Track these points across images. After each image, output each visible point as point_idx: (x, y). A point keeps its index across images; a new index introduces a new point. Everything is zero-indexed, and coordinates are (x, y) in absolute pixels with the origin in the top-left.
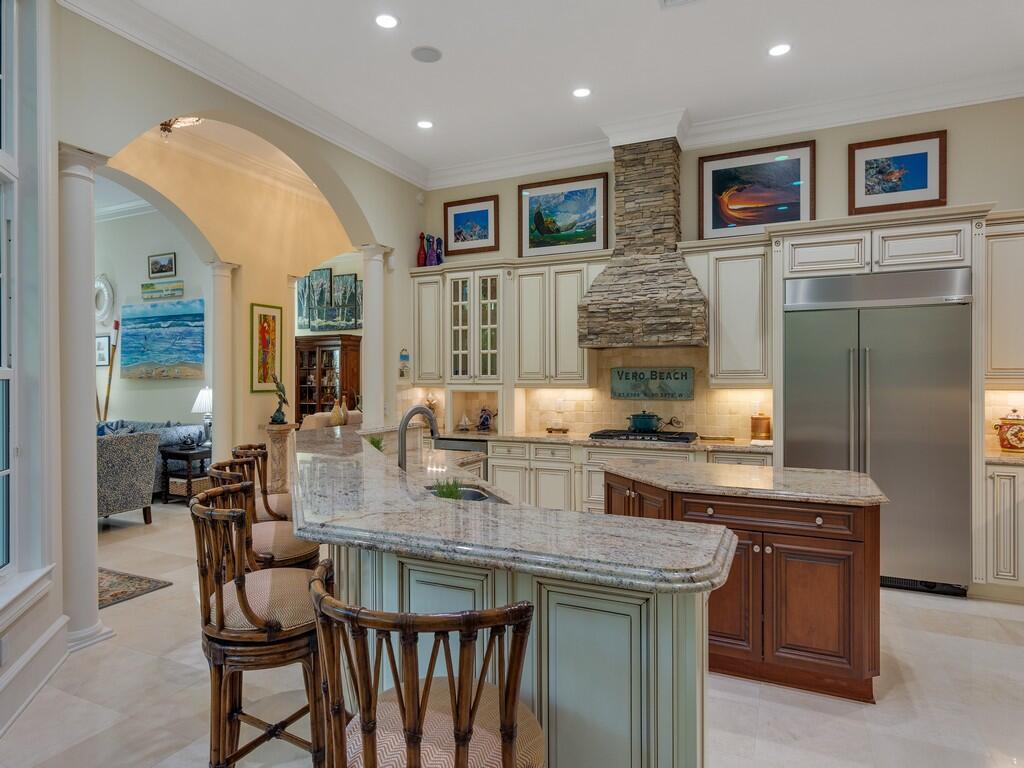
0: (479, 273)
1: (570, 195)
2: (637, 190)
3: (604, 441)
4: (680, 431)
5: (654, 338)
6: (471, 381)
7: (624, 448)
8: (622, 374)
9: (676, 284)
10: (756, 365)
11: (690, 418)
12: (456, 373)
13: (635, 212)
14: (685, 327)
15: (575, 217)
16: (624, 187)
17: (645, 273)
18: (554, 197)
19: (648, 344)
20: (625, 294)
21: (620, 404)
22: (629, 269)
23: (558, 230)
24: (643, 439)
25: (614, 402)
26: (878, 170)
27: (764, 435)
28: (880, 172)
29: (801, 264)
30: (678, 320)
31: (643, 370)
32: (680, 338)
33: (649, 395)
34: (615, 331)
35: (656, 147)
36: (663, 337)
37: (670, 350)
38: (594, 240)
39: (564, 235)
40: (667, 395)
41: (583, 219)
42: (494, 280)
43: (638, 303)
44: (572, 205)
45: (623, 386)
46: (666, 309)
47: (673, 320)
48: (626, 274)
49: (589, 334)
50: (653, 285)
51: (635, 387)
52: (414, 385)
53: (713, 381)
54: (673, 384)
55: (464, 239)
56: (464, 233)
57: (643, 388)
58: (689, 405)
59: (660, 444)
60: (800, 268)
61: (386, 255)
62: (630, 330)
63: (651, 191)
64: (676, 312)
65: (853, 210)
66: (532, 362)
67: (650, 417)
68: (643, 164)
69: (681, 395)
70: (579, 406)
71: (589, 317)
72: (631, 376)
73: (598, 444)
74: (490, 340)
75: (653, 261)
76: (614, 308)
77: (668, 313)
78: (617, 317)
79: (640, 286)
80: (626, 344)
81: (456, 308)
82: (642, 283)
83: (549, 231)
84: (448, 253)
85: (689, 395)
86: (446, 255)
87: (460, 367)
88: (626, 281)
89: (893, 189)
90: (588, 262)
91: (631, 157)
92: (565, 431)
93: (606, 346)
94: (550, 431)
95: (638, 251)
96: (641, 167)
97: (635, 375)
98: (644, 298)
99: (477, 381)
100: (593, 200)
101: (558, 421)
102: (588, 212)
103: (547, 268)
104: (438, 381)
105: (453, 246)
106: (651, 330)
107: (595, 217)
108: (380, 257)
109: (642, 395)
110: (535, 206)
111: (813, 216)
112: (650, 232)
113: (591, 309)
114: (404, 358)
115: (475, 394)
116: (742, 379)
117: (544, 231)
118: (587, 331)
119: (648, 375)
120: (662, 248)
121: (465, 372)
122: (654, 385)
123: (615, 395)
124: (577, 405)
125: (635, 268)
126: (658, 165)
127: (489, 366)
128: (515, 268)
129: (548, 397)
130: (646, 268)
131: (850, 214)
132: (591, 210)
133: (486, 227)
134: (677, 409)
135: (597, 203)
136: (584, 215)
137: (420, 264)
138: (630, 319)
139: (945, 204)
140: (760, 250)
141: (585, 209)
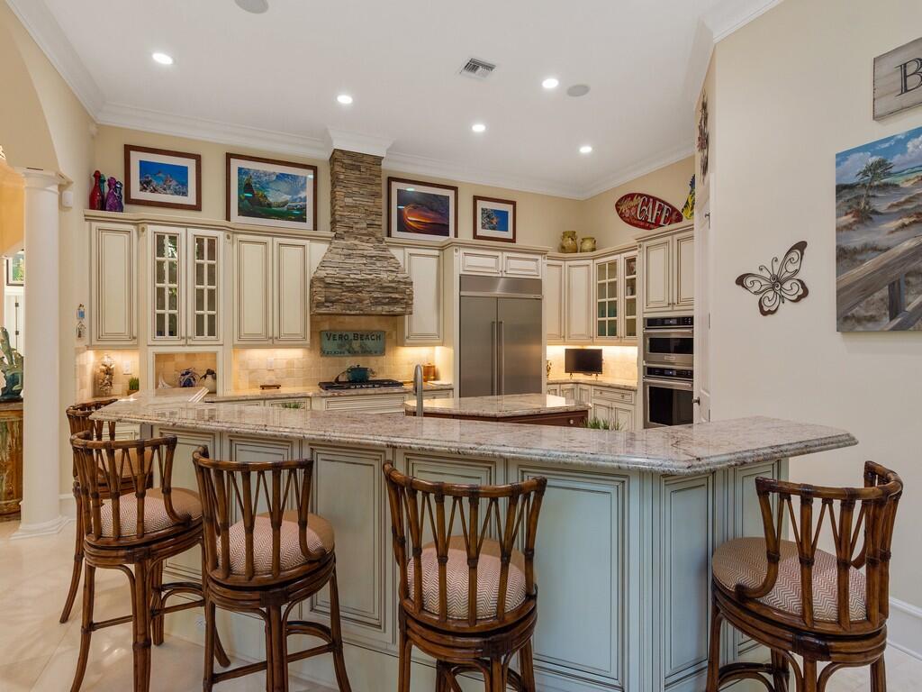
0: (192, 231)
1: (281, 177)
2: (354, 189)
3: (341, 391)
4: (374, 379)
5: (379, 308)
6: (183, 342)
7: (358, 395)
8: (330, 335)
9: (390, 268)
10: (433, 330)
11: (382, 369)
12: (161, 333)
13: (353, 207)
14: (402, 301)
15: (288, 197)
16: (344, 185)
17: (365, 256)
18: (265, 174)
19: (374, 313)
20: (355, 272)
21: (327, 360)
22: (351, 252)
23: (269, 205)
24: (362, 387)
25: (322, 359)
26: (488, 215)
27: (432, 377)
28: (488, 217)
29: (469, 266)
30: (397, 296)
31: (347, 333)
32: (399, 309)
33: (353, 353)
34: (349, 301)
35: (369, 160)
36: (386, 308)
37: (367, 318)
38: (305, 220)
39: (275, 211)
40: (366, 352)
41: (295, 201)
42: (212, 242)
43: (367, 280)
44: (283, 186)
45: (331, 345)
46: (389, 287)
47: (394, 296)
48: (349, 255)
49: (326, 301)
50: (374, 267)
51: (340, 346)
52: (88, 347)
53: (408, 341)
54: (370, 343)
55: (154, 191)
56: (154, 183)
57: (347, 347)
58: (381, 359)
59: (377, 390)
60: (468, 269)
61: (62, 187)
62: (360, 301)
63: (365, 193)
64: (395, 290)
65: (476, 237)
66: (253, 324)
67: (365, 370)
68: (360, 171)
69: (376, 352)
70: (290, 364)
71: (326, 287)
72: (337, 338)
73: (336, 394)
74: (207, 299)
75: (368, 248)
76: (348, 282)
77: (390, 290)
78: (350, 290)
79: (363, 267)
80: (358, 312)
81: (160, 264)
82: (365, 264)
83: (260, 204)
84: (130, 201)
85: (382, 352)
86: (126, 203)
87: (167, 327)
88: (352, 261)
89: (494, 229)
90: (311, 240)
91: (350, 162)
92: (278, 387)
93: (340, 312)
94: (263, 387)
95: (356, 238)
96: (358, 173)
97: (341, 337)
98: (369, 277)
99: (190, 342)
100: (303, 187)
101: (268, 379)
102: (300, 195)
103: (270, 239)
104: (130, 342)
105: (136, 193)
106: (377, 302)
107: (305, 201)
108: (56, 188)
109: (346, 353)
110: (245, 177)
111: (456, 236)
112: (365, 226)
113: (328, 280)
114: (82, 315)
115: (169, 356)
116: (424, 340)
117: (254, 202)
118: (323, 299)
119: (351, 337)
120: (373, 239)
121: (172, 333)
122: (356, 345)
123: (324, 353)
124: (287, 363)
125: (354, 252)
126: (371, 175)
127: (207, 326)
128: (234, 233)
129: (260, 357)
130: (365, 253)
131: (474, 238)
132: (302, 195)
133: (185, 184)
134: (371, 363)
135: (308, 189)
136: (295, 197)
137: (92, 206)
138: (360, 292)
139: (515, 242)
140: (436, 253)
141: (297, 192)
